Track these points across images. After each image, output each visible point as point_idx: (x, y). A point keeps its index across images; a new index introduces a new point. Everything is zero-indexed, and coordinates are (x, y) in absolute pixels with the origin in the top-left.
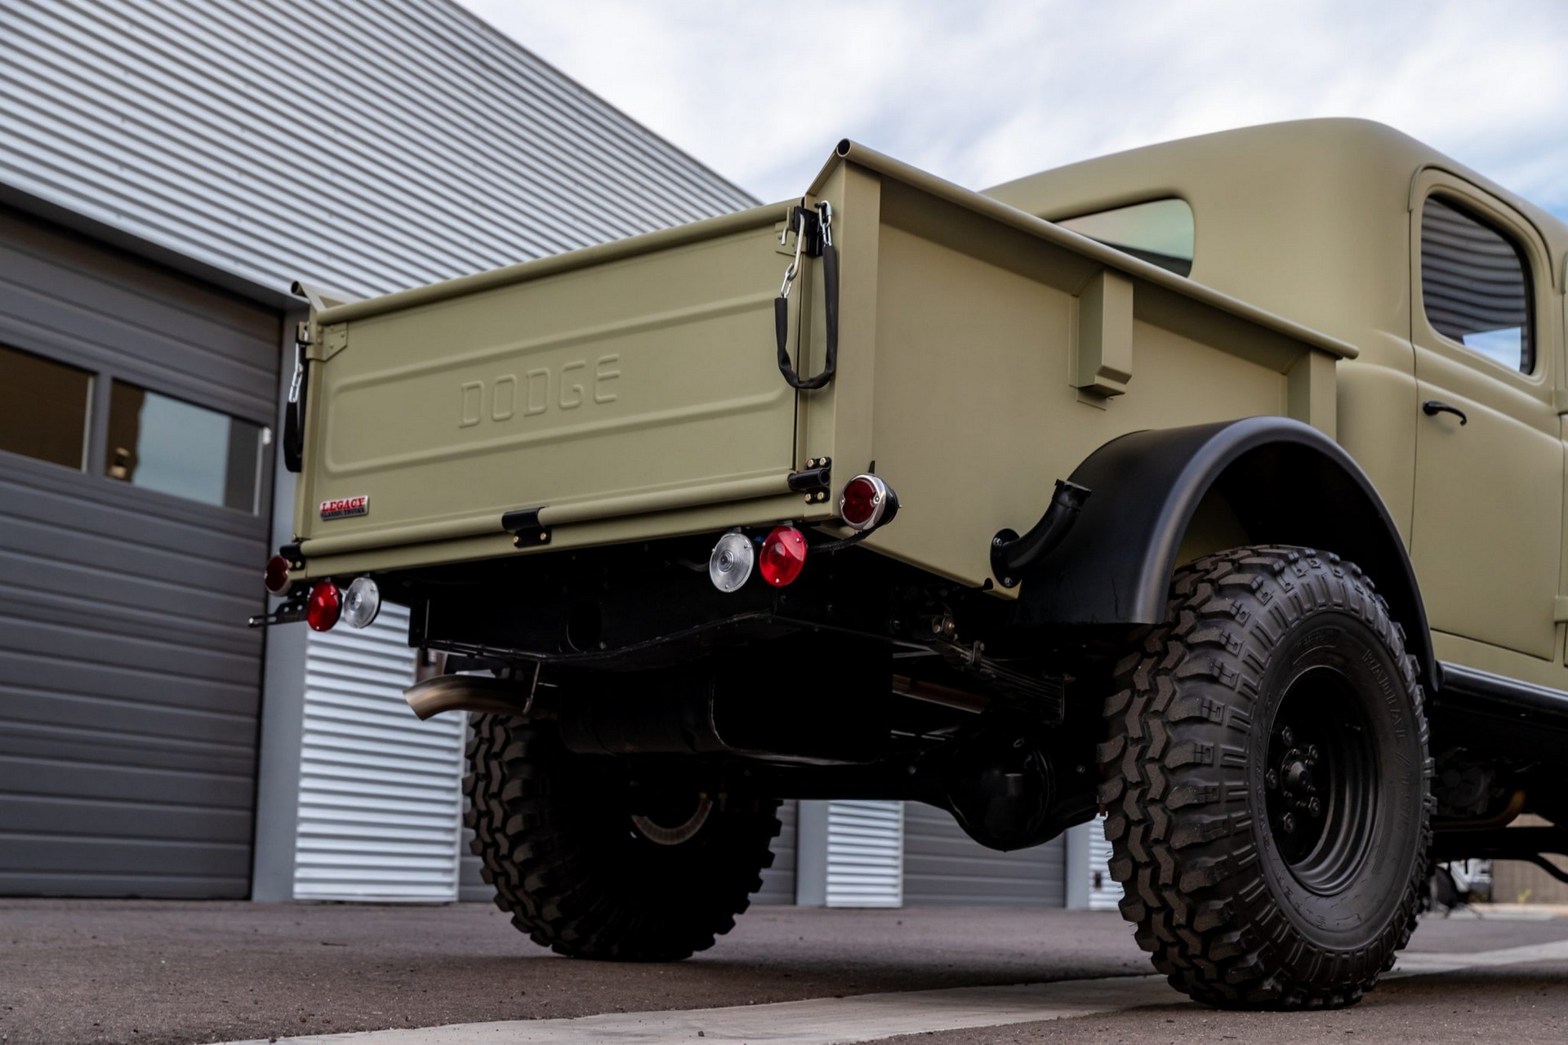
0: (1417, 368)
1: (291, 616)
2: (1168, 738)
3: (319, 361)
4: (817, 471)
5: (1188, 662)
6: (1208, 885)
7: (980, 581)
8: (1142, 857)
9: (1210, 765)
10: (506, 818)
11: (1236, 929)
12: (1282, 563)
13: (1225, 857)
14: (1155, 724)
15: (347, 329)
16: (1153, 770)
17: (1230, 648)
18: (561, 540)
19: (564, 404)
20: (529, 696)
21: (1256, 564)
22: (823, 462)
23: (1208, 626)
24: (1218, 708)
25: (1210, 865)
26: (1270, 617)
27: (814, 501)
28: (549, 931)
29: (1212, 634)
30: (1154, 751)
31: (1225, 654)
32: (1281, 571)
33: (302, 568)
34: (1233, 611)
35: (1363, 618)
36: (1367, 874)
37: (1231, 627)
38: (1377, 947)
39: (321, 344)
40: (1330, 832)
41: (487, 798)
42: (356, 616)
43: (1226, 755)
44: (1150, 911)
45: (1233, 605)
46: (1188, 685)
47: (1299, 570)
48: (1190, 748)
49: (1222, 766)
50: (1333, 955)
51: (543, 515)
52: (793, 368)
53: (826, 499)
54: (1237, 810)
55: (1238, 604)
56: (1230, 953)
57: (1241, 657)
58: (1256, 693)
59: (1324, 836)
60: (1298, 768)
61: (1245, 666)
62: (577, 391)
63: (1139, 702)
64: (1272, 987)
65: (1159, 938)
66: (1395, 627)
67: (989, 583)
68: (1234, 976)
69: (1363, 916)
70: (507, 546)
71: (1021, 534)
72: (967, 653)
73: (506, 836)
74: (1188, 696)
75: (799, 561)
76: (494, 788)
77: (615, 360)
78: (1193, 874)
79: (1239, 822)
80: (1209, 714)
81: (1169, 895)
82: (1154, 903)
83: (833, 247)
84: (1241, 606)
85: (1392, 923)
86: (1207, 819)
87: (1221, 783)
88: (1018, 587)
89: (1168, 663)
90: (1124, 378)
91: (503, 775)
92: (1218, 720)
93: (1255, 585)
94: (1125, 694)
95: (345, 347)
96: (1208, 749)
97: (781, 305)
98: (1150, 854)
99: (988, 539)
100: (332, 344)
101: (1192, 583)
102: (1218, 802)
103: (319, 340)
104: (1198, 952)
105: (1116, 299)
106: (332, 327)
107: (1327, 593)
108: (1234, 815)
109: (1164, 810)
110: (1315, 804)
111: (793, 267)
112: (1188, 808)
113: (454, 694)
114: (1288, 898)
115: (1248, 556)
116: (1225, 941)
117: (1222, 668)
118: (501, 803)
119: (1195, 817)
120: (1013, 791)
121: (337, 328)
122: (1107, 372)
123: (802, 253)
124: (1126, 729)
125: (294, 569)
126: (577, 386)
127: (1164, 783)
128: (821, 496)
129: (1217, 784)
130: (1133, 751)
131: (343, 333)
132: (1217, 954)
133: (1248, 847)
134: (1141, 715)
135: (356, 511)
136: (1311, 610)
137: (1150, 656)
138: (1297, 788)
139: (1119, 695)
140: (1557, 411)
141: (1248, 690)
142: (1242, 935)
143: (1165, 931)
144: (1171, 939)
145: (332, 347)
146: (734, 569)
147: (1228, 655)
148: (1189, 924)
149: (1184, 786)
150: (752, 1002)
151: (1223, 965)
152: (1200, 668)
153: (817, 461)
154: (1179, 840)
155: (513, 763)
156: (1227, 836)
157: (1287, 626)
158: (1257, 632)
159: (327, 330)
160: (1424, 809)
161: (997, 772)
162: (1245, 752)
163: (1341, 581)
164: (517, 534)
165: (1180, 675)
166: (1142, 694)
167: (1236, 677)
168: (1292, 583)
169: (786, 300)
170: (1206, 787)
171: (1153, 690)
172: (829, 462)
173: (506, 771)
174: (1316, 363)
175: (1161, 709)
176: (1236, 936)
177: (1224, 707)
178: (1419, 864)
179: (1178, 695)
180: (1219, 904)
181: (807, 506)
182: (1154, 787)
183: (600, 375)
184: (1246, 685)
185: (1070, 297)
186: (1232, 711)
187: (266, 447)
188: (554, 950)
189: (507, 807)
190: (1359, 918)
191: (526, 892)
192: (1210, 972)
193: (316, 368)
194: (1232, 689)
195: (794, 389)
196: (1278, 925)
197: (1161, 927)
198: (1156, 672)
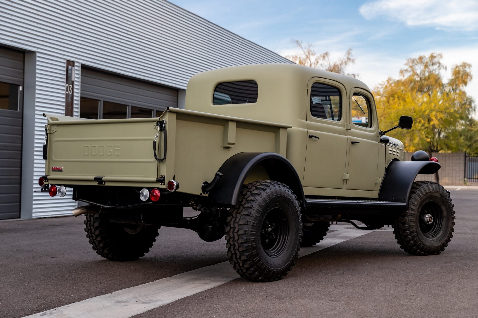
0: (307, 127)
1: (45, 191)
2: (239, 228)
3: (50, 134)
4: (162, 179)
5: (244, 211)
6: (247, 259)
7: (199, 194)
8: (233, 252)
9: (248, 234)
10: (95, 231)
11: (253, 267)
12: (266, 187)
13: (250, 253)
14: (236, 225)
15: (57, 127)
16: (235, 234)
17: (253, 208)
18: (107, 184)
19: (108, 154)
20: (100, 209)
21: (260, 188)
22: (163, 176)
23: (248, 203)
24: (250, 222)
25: (247, 255)
26: (262, 200)
27: (161, 184)
28: (105, 255)
29: (249, 205)
30: (236, 230)
31: (252, 209)
32: (266, 189)
33: (48, 181)
34: (254, 200)
35: (285, 196)
36: (285, 251)
37: (253, 203)
38: (286, 267)
39: (51, 130)
40: (278, 242)
41: (90, 226)
42: (61, 194)
43: (251, 231)
44: (235, 263)
45: (254, 198)
46: (243, 216)
47: (270, 188)
48: (243, 230)
49: (250, 234)
50: (275, 270)
51: (103, 179)
52: (157, 157)
53: (164, 185)
54: (253, 243)
55: (255, 198)
56: (252, 272)
57: (255, 210)
58: (258, 218)
59: (277, 242)
60: (270, 229)
61: (256, 212)
62: (110, 151)
63: (233, 219)
64: (261, 278)
65: (237, 268)
66: (294, 195)
67: (201, 194)
68: (253, 276)
69: (283, 261)
70: (96, 184)
71: (209, 183)
72: (197, 207)
73: (95, 234)
74: (243, 219)
75: (159, 196)
76: (92, 224)
77: (119, 146)
78: (244, 256)
79: (253, 245)
80: (248, 223)
81: (239, 260)
82: (236, 261)
83: (166, 130)
84: (256, 198)
85: (290, 261)
86: (246, 245)
87: (250, 238)
88: (208, 194)
89: (239, 211)
90: (233, 144)
91: (94, 220)
92: (249, 224)
93: (259, 193)
94: (230, 217)
95: (56, 131)
96: (247, 230)
97: (154, 143)
98: (235, 252)
99: (201, 184)
100: (53, 130)
101: (246, 191)
102: (249, 241)
103: (50, 129)
104: (245, 271)
105: (232, 127)
106: (53, 126)
107: (277, 193)
108: (252, 244)
109: (238, 243)
110: (274, 236)
111: (157, 134)
112: (243, 243)
113: (83, 211)
114: (265, 260)
115: (259, 185)
116: (251, 270)
117: (251, 213)
118: (93, 227)
119: (244, 245)
120: (210, 230)
121: (54, 126)
122: (229, 144)
123: (159, 131)
124: (230, 225)
125: (45, 181)
126: (111, 150)
127: (238, 238)
128: (163, 184)
129: (249, 238)
130: (232, 230)
131: (56, 128)
132: (249, 272)
133: (256, 250)
134: (234, 222)
135: (60, 170)
136: (272, 197)
137: (236, 209)
138: (270, 233)
139: (229, 217)
140: (346, 129)
141: (256, 217)
142: (254, 269)
143: (238, 267)
144: (240, 269)
145: (53, 131)
146: (145, 196)
147: (253, 210)
148: (243, 266)
149: (242, 238)
150: (150, 282)
151: (251, 274)
152: (246, 213)
153: (162, 176)
154: (241, 249)
155: (96, 218)
156: (251, 248)
157: (266, 201)
158: (259, 204)
159: (52, 126)
160: (299, 235)
161: (207, 225)
162: (255, 230)
163: (280, 189)
164: (97, 182)
165: (242, 214)
166: (234, 218)
167: (254, 215)
168: (268, 192)
169: (155, 142)
170: (246, 239)
171: (236, 217)
172: (165, 177)
173: (95, 220)
174: (282, 130)
175: (238, 222)
176: (253, 269)
177: (251, 221)
178: (298, 248)
179: (241, 218)
180: (249, 262)
181: (160, 185)
182: (236, 238)
183: (116, 149)
184: (256, 216)
185: (221, 126)
186: (253, 222)
187: (20, 91)
188: (106, 258)
189: (95, 228)
190: (282, 261)
191: (100, 247)
192: (248, 275)
193: (50, 135)
194: (253, 217)
195: (157, 161)
196: (262, 266)
197: (238, 266)
198: (237, 213)
